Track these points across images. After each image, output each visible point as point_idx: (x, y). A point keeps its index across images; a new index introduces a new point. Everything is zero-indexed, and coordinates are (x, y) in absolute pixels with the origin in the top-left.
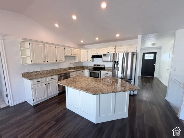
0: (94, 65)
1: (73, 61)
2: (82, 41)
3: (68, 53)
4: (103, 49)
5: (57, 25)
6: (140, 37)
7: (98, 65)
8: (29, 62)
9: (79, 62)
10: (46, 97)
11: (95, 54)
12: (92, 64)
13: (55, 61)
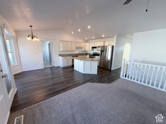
0: (94, 53)
1: (81, 50)
2: (86, 39)
3: (78, 45)
4: (97, 43)
5: (73, 33)
6: (115, 36)
7: (96, 53)
8: (61, 50)
9: (84, 51)
10: (67, 65)
11: (93, 46)
12: (92, 52)
13: (71, 50)
